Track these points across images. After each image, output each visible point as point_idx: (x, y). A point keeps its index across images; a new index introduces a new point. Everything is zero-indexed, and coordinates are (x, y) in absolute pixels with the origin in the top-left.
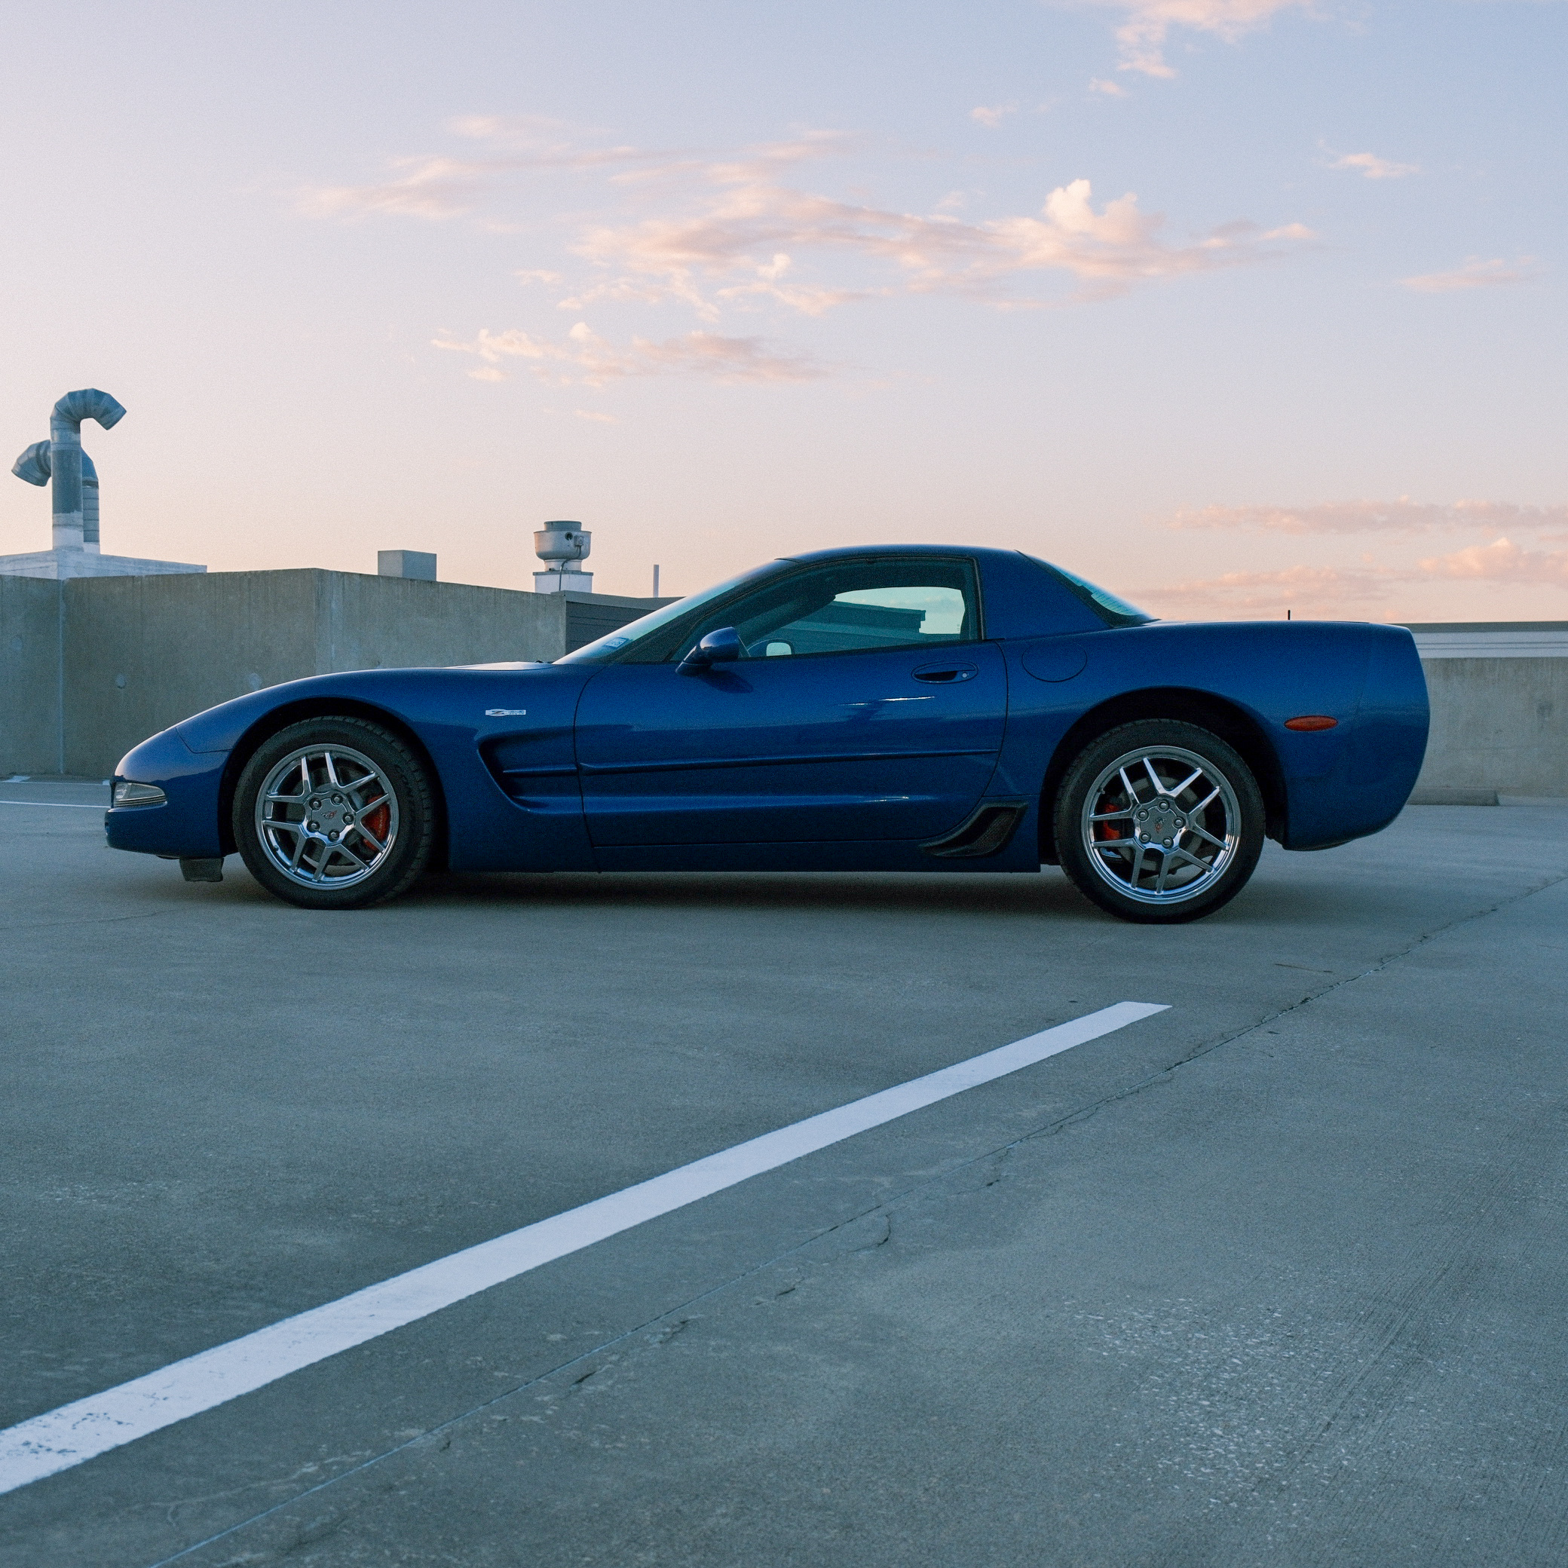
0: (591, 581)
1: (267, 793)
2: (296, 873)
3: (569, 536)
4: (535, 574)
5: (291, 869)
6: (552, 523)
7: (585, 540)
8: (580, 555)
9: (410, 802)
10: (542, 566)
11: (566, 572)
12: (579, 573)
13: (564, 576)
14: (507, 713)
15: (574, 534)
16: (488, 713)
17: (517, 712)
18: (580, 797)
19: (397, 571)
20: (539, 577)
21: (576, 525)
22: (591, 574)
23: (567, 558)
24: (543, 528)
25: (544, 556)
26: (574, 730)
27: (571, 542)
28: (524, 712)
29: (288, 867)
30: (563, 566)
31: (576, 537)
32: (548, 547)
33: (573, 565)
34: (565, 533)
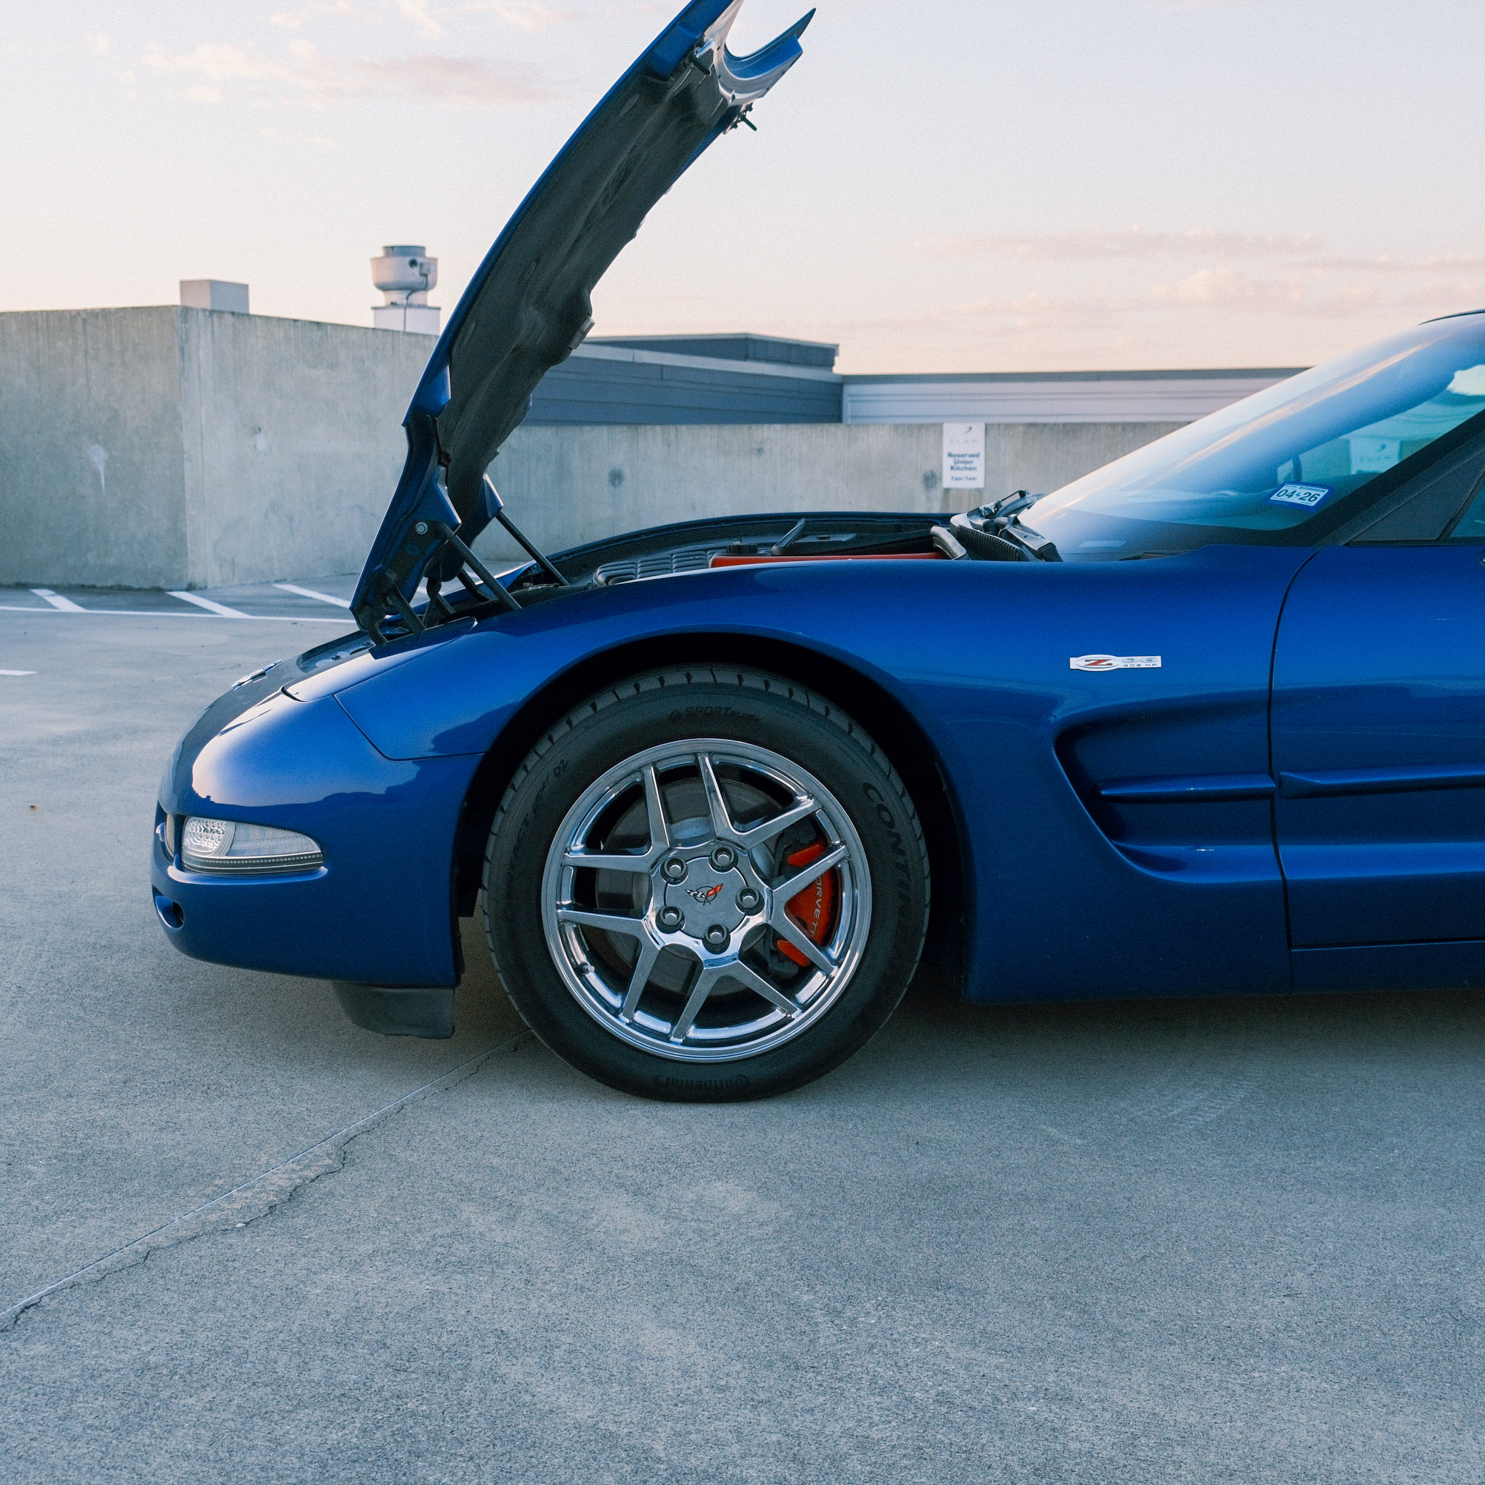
0: (439, 316)
1: (566, 851)
2: (633, 1024)
3: (413, 263)
4: (375, 308)
5: (621, 1016)
6: (392, 247)
7: (432, 268)
8: (426, 287)
9: (898, 866)
10: (381, 298)
11: (409, 306)
12: (424, 307)
13: (409, 311)
14: (1118, 662)
15: (419, 260)
16: (1077, 663)
17: (1141, 662)
18: (1271, 847)
19: (203, 301)
20: (378, 311)
21: (420, 250)
22: (439, 309)
23: (412, 289)
24: (381, 253)
25: (384, 288)
26: (1270, 700)
27: (416, 270)
28: (1157, 662)
29: (616, 1012)
30: (407, 298)
31: (422, 265)
32: (389, 277)
33: (417, 298)
34: (408, 259)
